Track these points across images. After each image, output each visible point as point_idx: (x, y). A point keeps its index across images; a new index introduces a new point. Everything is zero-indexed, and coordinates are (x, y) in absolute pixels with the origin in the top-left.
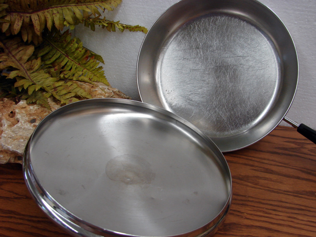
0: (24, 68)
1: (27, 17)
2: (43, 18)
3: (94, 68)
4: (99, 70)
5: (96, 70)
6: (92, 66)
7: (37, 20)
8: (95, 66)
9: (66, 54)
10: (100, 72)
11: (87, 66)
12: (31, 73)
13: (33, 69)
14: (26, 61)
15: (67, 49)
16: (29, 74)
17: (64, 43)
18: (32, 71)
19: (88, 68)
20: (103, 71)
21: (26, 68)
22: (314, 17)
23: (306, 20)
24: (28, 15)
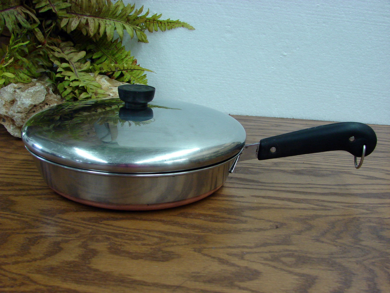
0: (74, 66)
1: (84, 19)
2: (97, 24)
3: (139, 76)
4: (143, 79)
5: (141, 78)
6: (137, 74)
7: (92, 22)
8: (140, 74)
9: (115, 61)
10: (144, 81)
11: (134, 74)
12: (79, 72)
13: (82, 69)
14: (76, 61)
15: (116, 56)
16: (77, 72)
17: (115, 50)
18: (80, 70)
19: (134, 75)
20: (146, 80)
21: (75, 66)
22: (322, 19)
23: (316, 22)
24: (86, 17)
